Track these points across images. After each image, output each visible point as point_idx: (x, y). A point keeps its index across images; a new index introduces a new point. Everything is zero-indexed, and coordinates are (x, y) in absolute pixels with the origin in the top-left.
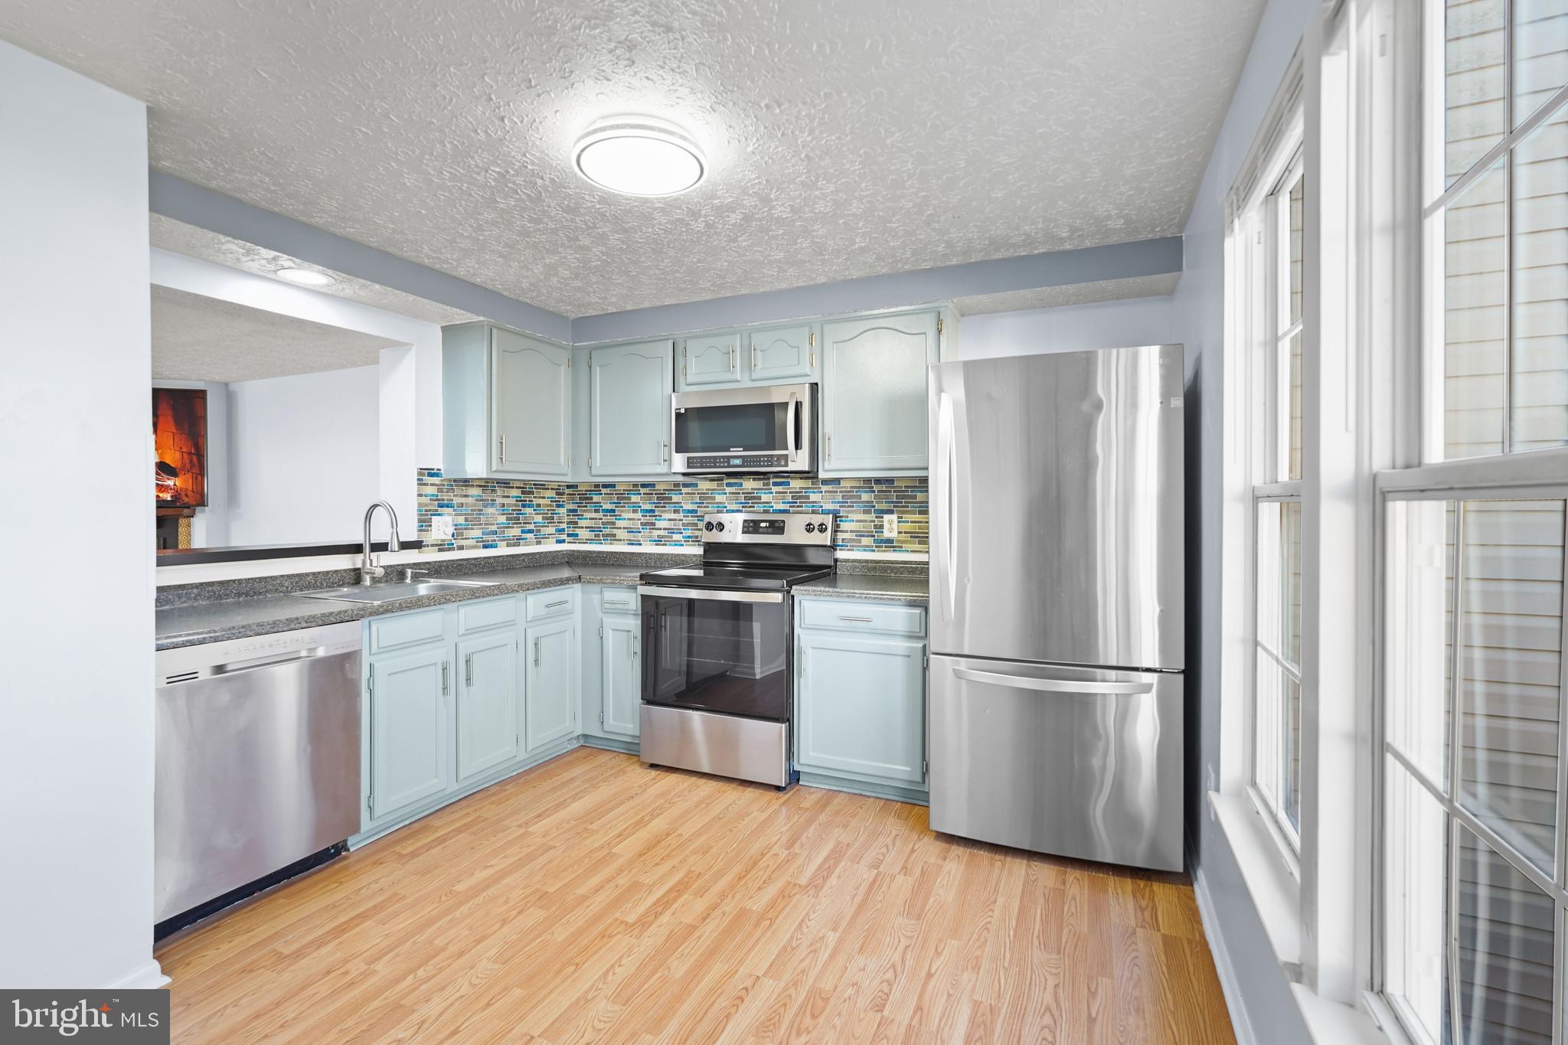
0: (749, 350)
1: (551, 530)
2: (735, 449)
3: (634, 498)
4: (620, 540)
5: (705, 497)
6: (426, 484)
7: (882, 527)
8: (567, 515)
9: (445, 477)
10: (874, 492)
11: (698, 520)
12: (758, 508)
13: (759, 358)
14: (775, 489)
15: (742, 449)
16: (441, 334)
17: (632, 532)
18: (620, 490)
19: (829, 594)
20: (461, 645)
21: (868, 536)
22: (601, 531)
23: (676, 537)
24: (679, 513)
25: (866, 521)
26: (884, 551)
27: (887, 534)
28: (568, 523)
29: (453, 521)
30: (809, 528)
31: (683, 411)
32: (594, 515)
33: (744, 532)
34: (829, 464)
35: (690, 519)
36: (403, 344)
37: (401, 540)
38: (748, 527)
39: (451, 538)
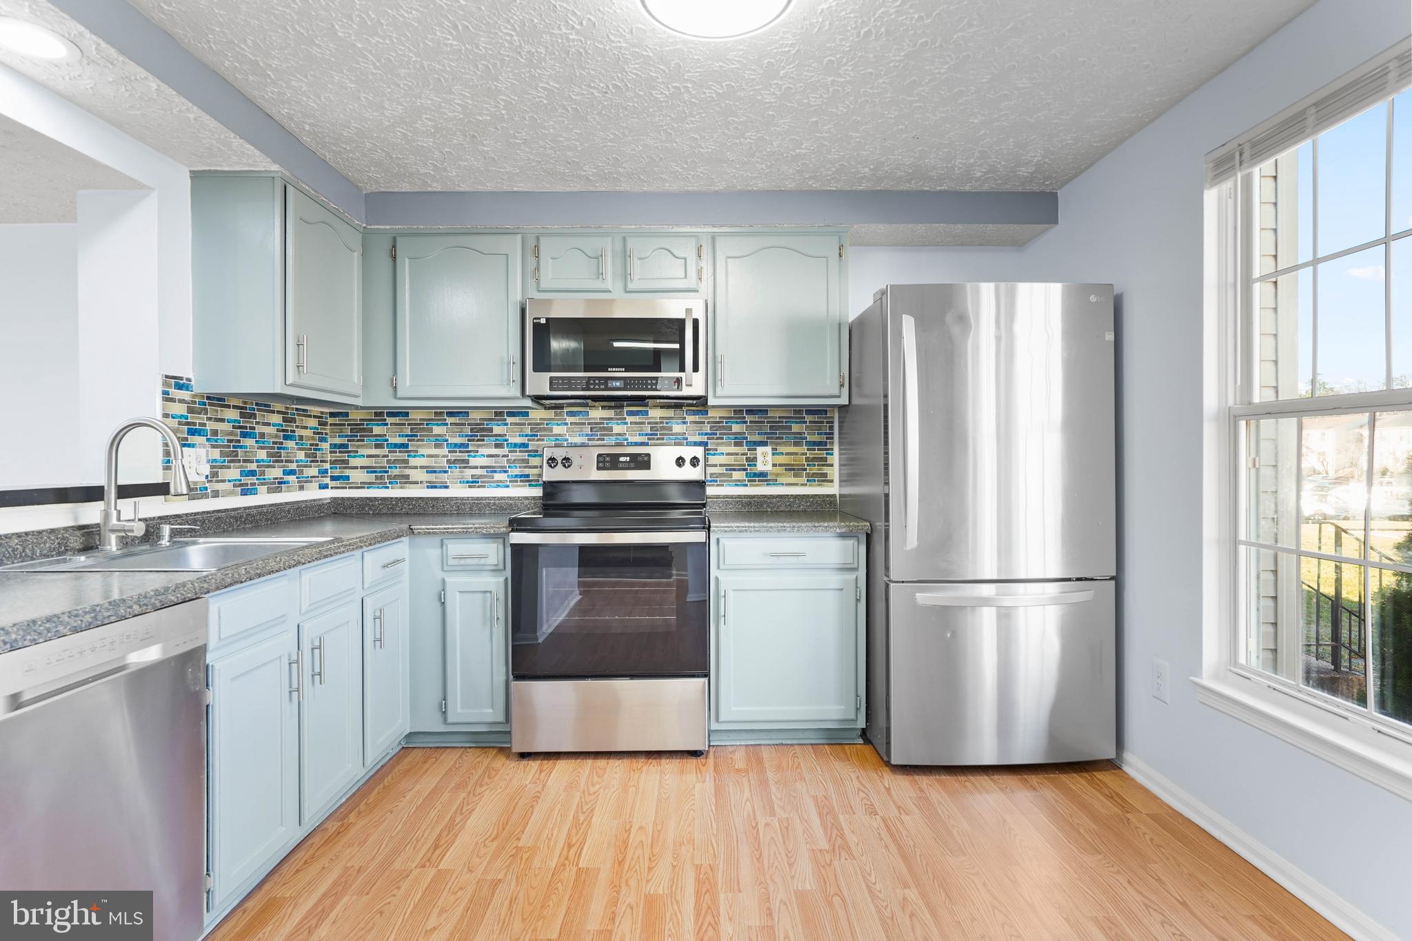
0: (625, 256)
1: (313, 471)
2: (614, 369)
3: (437, 430)
4: (416, 483)
5: (538, 430)
6: (172, 400)
7: (755, 459)
8: (331, 452)
9: (197, 390)
10: (746, 422)
11: (529, 456)
12: (607, 440)
13: (636, 267)
14: (629, 419)
15: (624, 369)
16: (190, 181)
17: (435, 472)
18: (416, 420)
19: (757, 529)
20: (306, 628)
21: (739, 470)
22: (387, 472)
23: (498, 476)
24: (503, 448)
25: (737, 454)
26: (758, 485)
27: (760, 467)
28: (332, 462)
29: (207, 456)
30: (680, 462)
31: (543, 321)
32: (374, 451)
33: (598, 468)
34: (722, 390)
35: (518, 455)
36: (141, 186)
37: (118, 484)
38: (604, 462)
39: (204, 479)
